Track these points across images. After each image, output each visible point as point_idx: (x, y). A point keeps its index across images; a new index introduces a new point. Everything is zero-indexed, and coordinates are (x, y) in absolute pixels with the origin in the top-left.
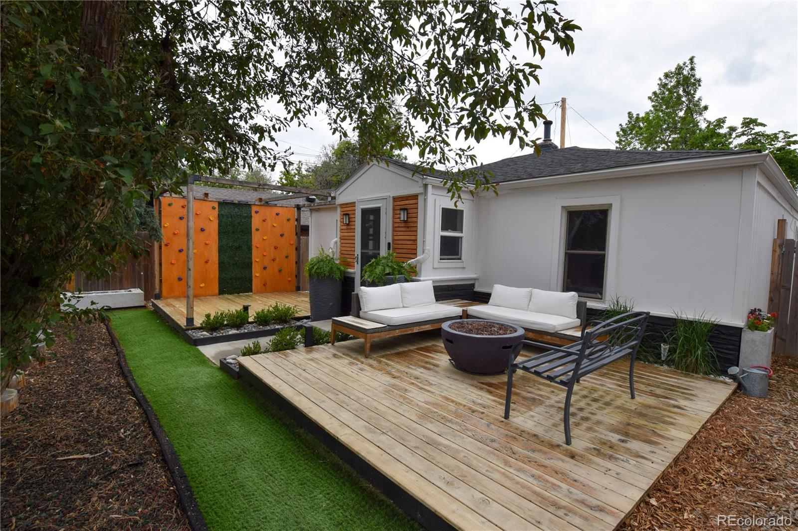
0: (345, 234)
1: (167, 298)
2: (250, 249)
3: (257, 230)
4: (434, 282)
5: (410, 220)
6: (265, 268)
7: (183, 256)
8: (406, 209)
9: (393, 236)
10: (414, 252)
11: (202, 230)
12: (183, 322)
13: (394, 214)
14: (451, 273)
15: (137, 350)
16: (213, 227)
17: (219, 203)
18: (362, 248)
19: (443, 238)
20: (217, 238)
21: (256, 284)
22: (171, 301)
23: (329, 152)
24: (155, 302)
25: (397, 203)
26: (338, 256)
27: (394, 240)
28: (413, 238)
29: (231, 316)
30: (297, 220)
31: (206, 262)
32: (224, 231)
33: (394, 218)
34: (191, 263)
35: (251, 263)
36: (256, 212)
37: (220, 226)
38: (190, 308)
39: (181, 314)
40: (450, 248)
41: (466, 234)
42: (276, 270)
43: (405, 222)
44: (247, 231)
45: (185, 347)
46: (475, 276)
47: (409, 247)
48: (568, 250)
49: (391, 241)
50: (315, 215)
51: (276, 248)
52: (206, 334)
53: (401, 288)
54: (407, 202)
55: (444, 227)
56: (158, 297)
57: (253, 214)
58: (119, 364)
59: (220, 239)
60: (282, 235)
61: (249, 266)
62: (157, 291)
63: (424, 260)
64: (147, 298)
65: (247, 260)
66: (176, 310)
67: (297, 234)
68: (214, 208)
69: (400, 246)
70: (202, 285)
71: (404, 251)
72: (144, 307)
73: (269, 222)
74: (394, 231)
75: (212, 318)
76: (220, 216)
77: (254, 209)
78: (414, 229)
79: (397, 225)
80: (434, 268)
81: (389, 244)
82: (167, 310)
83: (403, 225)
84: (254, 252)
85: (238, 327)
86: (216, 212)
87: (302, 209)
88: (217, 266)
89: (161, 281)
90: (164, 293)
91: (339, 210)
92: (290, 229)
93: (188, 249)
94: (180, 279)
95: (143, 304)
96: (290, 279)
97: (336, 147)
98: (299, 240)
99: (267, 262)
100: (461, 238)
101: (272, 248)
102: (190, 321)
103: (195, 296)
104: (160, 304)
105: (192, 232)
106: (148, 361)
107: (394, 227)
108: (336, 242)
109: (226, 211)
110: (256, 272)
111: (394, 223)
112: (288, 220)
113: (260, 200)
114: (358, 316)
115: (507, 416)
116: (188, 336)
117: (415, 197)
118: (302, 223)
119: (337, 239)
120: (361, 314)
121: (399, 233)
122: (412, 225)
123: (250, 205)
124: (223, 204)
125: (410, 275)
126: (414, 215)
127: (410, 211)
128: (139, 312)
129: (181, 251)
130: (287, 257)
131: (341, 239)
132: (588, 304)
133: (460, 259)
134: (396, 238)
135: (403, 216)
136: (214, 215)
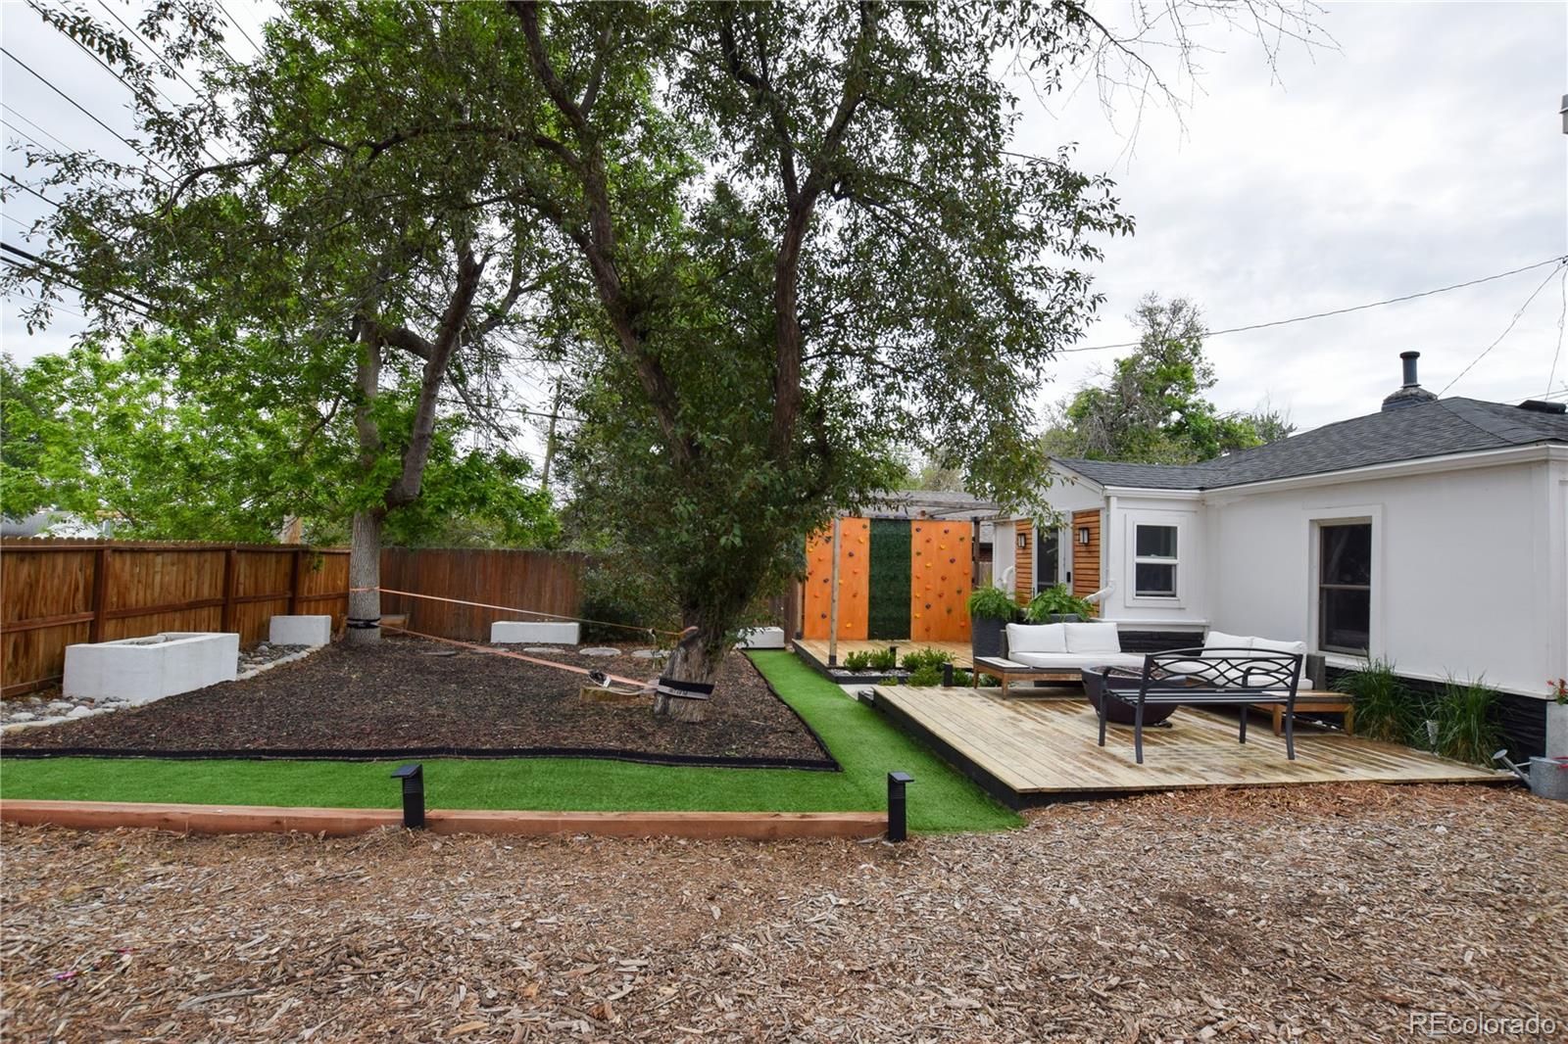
0: (1022, 561)
1: (808, 639)
2: (908, 579)
3: (919, 554)
4: (1119, 625)
5: (1092, 542)
6: (928, 607)
7: (827, 587)
8: (1087, 529)
9: (1074, 563)
10: (1096, 584)
11: (851, 555)
12: (825, 662)
13: (1074, 535)
14: (1155, 614)
15: (781, 682)
16: (864, 551)
17: (872, 520)
18: (1039, 580)
19: (1139, 566)
20: (867, 564)
21: (915, 627)
22: (812, 642)
23: (1056, 414)
24: (797, 642)
25: (1078, 520)
26: (1013, 590)
27: (1075, 569)
28: (1095, 566)
29: (875, 658)
30: (974, 539)
31: (855, 596)
32: (875, 557)
33: (1074, 540)
34: (836, 593)
35: (910, 599)
36: (918, 530)
37: (871, 549)
38: (833, 648)
39: (824, 654)
40: (1154, 580)
41: (1184, 561)
42: (944, 609)
43: (1087, 545)
44: (905, 556)
45: (826, 684)
46: (1203, 621)
47: (1090, 578)
48: (1325, 583)
49: (1071, 570)
50: (1000, 530)
51: (943, 579)
52: (848, 673)
53: (1066, 629)
54: (1088, 519)
55: (1141, 551)
56: (800, 636)
57: (913, 532)
58: (768, 688)
59: (871, 566)
60: (952, 561)
61: (906, 603)
62: (799, 629)
63: (1108, 596)
64: (787, 640)
65: (904, 595)
66: (819, 651)
67: (973, 559)
68: (865, 527)
69: (1081, 577)
70: (849, 625)
71: (1086, 583)
72: (784, 649)
73: (935, 543)
74: (1075, 557)
75: (855, 656)
76: (873, 539)
77: (914, 526)
78: (1095, 554)
79: (1077, 549)
80: (1126, 607)
81: (1069, 574)
82: (809, 650)
83: (1084, 549)
84: (914, 583)
85: (883, 669)
86: (867, 532)
87: (982, 523)
88: (866, 601)
89: (803, 617)
90: (806, 633)
91: (1014, 527)
92: (965, 551)
93: (833, 578)
94: (824, 616)
95: (783, 645)
96: (963, 624)
97: (1069, 405)
98: (977, 564)
99: (931, 598)
100: (1175, 565)
101: (939, 580)
102: (833, 659)
103: (840, 639)
104: (802, 644)
105: (837, 559)
106: (793, 691)
107: (1075, 552)
108: (1011, 571)
109: (879, 530)
110: (916, 611)
111: (1074, 546)
112: (962, 539)
113: (923, 513)
114: (1007, 658)
115: (1102, 743)
116: (830, 674)
117: (1096, 513)
118: (982, 540)
119: (1013, 567)
120: (1010, 656)
121: (1081, 560)
122: (1093, 549)
123: (909, 521)
124: (875, 521)
125: (1088, 613)
126: (1096, 536)
127: (1092, 531)
128: (779, 654)
129: (825, 581)
130: (959, 592)
131: (1017, 567)
132: (1327, 659)
133: (1174, 596)
134: (1077, 566)
135: (1083, 537)
136: (864, 536)
